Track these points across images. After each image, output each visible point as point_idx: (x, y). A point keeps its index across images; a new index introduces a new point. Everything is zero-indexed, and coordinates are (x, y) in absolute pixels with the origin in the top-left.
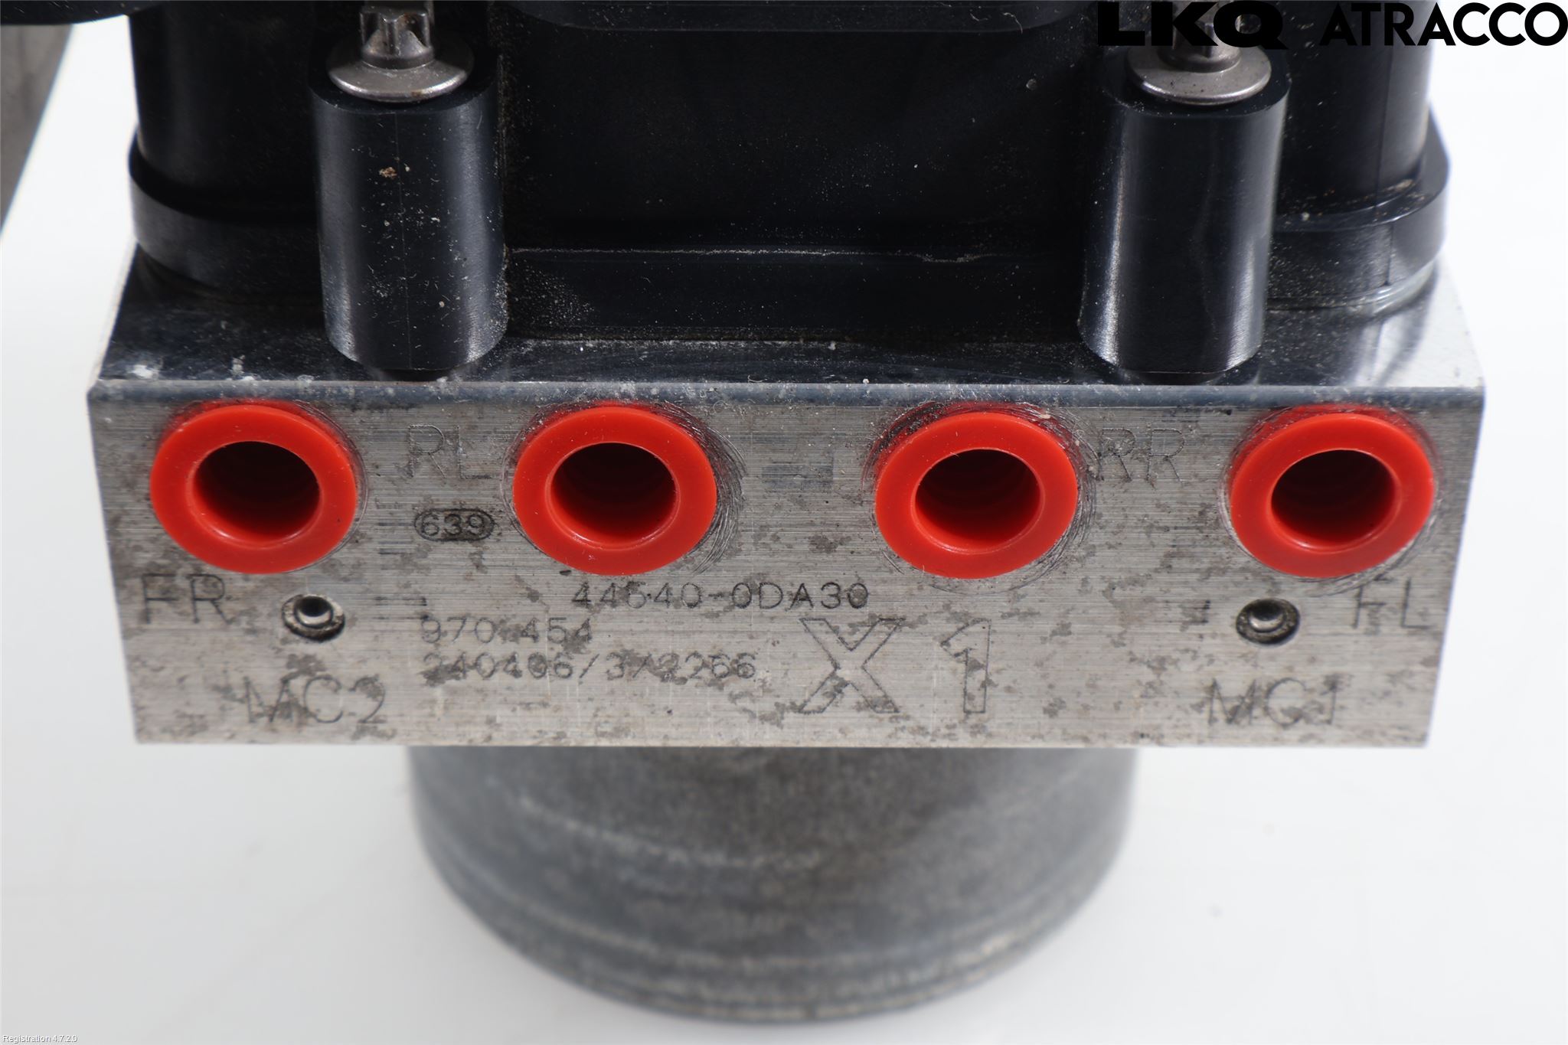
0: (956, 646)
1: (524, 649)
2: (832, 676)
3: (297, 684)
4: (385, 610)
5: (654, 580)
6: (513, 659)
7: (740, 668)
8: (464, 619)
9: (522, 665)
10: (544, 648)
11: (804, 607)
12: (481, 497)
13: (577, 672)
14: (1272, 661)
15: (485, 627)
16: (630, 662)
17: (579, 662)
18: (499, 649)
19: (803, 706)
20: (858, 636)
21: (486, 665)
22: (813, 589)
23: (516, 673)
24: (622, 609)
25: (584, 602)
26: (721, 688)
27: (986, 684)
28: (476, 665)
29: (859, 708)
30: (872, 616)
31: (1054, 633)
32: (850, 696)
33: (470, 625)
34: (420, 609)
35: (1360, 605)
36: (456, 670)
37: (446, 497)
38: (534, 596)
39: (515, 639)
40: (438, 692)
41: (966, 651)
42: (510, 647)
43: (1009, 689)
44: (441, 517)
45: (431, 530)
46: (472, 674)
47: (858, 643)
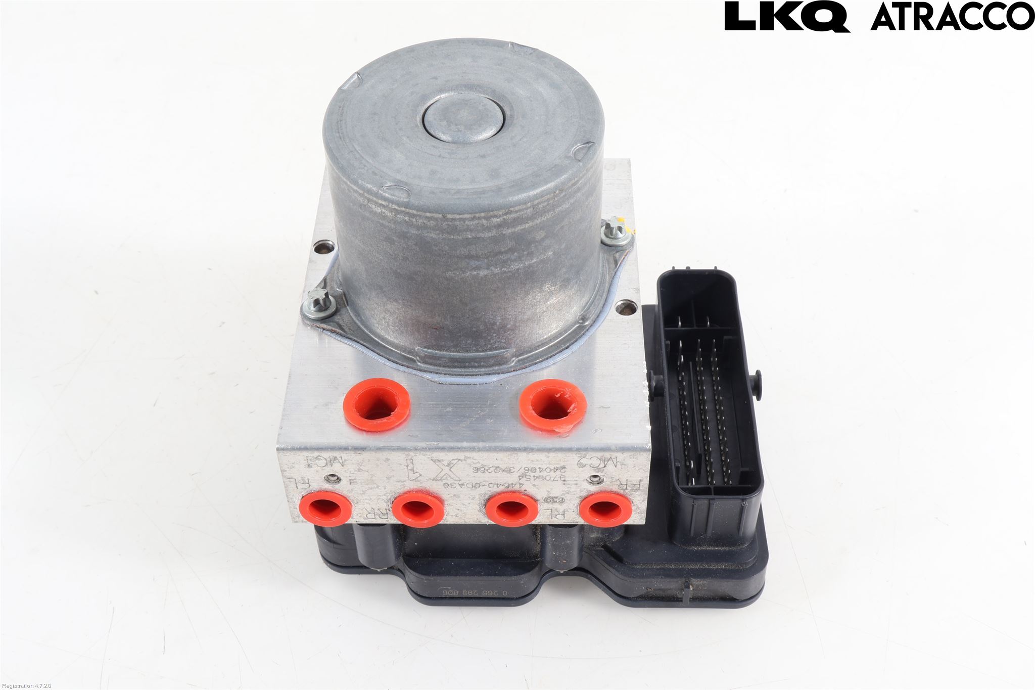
0: (417, 475)
1: (537, 474)
2: (451, 468)
3: (602, 465)
4: (575, 482)
5: (501, 488)
6: (540, 472)
7: (477, 470)
8: (553, 480)
9: (538, 470)
10: (532, 474)
11: (460, 483)
12: (546, 505)
13: (523, 469)
14: (329, 471)
15: (548, 478)
16: (509, 471)
17: (522, 471)
18: (544, 474)
19: (458, 461)
20: (445, 477)
21: (548, 470)
22: (458, 487)
23: (540, 468)
24: (510, 483)
25: (520, 484)
26: (482, 465)
27: (407, 466)
28: (551, 470)
29: (443, 460)
30: (442, 481)
31: (391, 477)
32: (446, 463)
33: (552, 479)
34: (565, 482)
35: (309, 483)
36: (556, 469)
37: (556, 506)
38: (534, 485)
39: (540, 476)
40: (562, 464)
41: (414, 473)
42: (541, 474)
43: (401, 465)
44: (558, 501)
45: (560, 499)
46: (552, 468)
47: (445, 475)
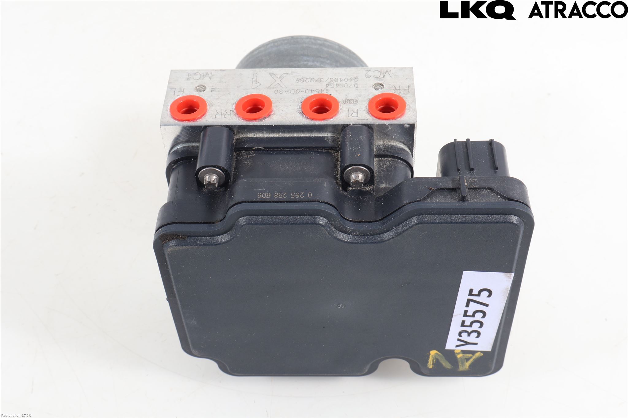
0: (258, 84)
1: (339, 83)
2: (281, 80)
3: (382, 76)
4: (364, 88)
5: (314, 93)
6: (341, 81)
7: (298, 80)
9: (339, 80)
10: (335, 83)
11: (286, 90)
12: (345, 106)
13: (329, 79)
14: (200, 82)
15: (346, 86)
16: (320, 81)
17: (329, 80)
18: (343, 82)
19: (287, 75)
20: (276, 86)
21: (346, 80)
22: (284, 93)
23: (340, 79)
24: (320, 89)
25: (327, 90)
26: (302, 77)
27: (253, 78)
28: (348, 80)
29: (277, 74)
30: (274, 89)
31: (240, 86)
32: (278, 76)
33: (349, 86)
34: (358, 88)
35: (183, 91)
36: (351, 79)
37: (351, 106)
38: (336, 91)
40: (355, 76)
41: (256, 83)
42: (341, 83)
43: (249, 77)
44: (353, 103)
45: (355, 101)
47: (276, 84)
